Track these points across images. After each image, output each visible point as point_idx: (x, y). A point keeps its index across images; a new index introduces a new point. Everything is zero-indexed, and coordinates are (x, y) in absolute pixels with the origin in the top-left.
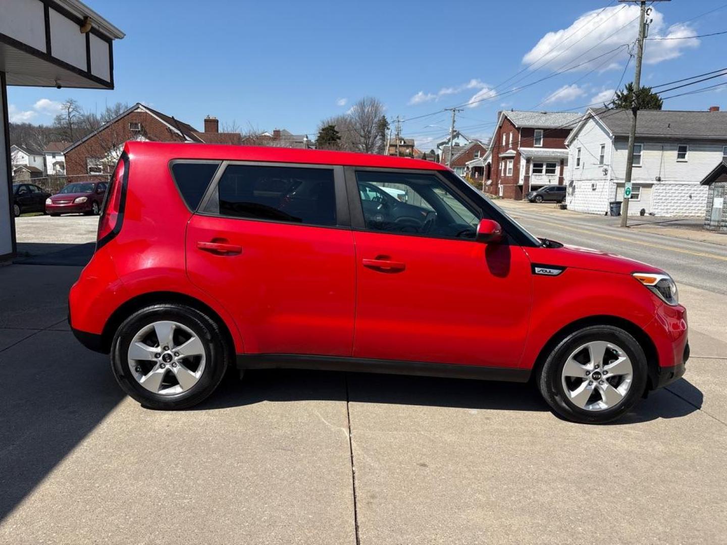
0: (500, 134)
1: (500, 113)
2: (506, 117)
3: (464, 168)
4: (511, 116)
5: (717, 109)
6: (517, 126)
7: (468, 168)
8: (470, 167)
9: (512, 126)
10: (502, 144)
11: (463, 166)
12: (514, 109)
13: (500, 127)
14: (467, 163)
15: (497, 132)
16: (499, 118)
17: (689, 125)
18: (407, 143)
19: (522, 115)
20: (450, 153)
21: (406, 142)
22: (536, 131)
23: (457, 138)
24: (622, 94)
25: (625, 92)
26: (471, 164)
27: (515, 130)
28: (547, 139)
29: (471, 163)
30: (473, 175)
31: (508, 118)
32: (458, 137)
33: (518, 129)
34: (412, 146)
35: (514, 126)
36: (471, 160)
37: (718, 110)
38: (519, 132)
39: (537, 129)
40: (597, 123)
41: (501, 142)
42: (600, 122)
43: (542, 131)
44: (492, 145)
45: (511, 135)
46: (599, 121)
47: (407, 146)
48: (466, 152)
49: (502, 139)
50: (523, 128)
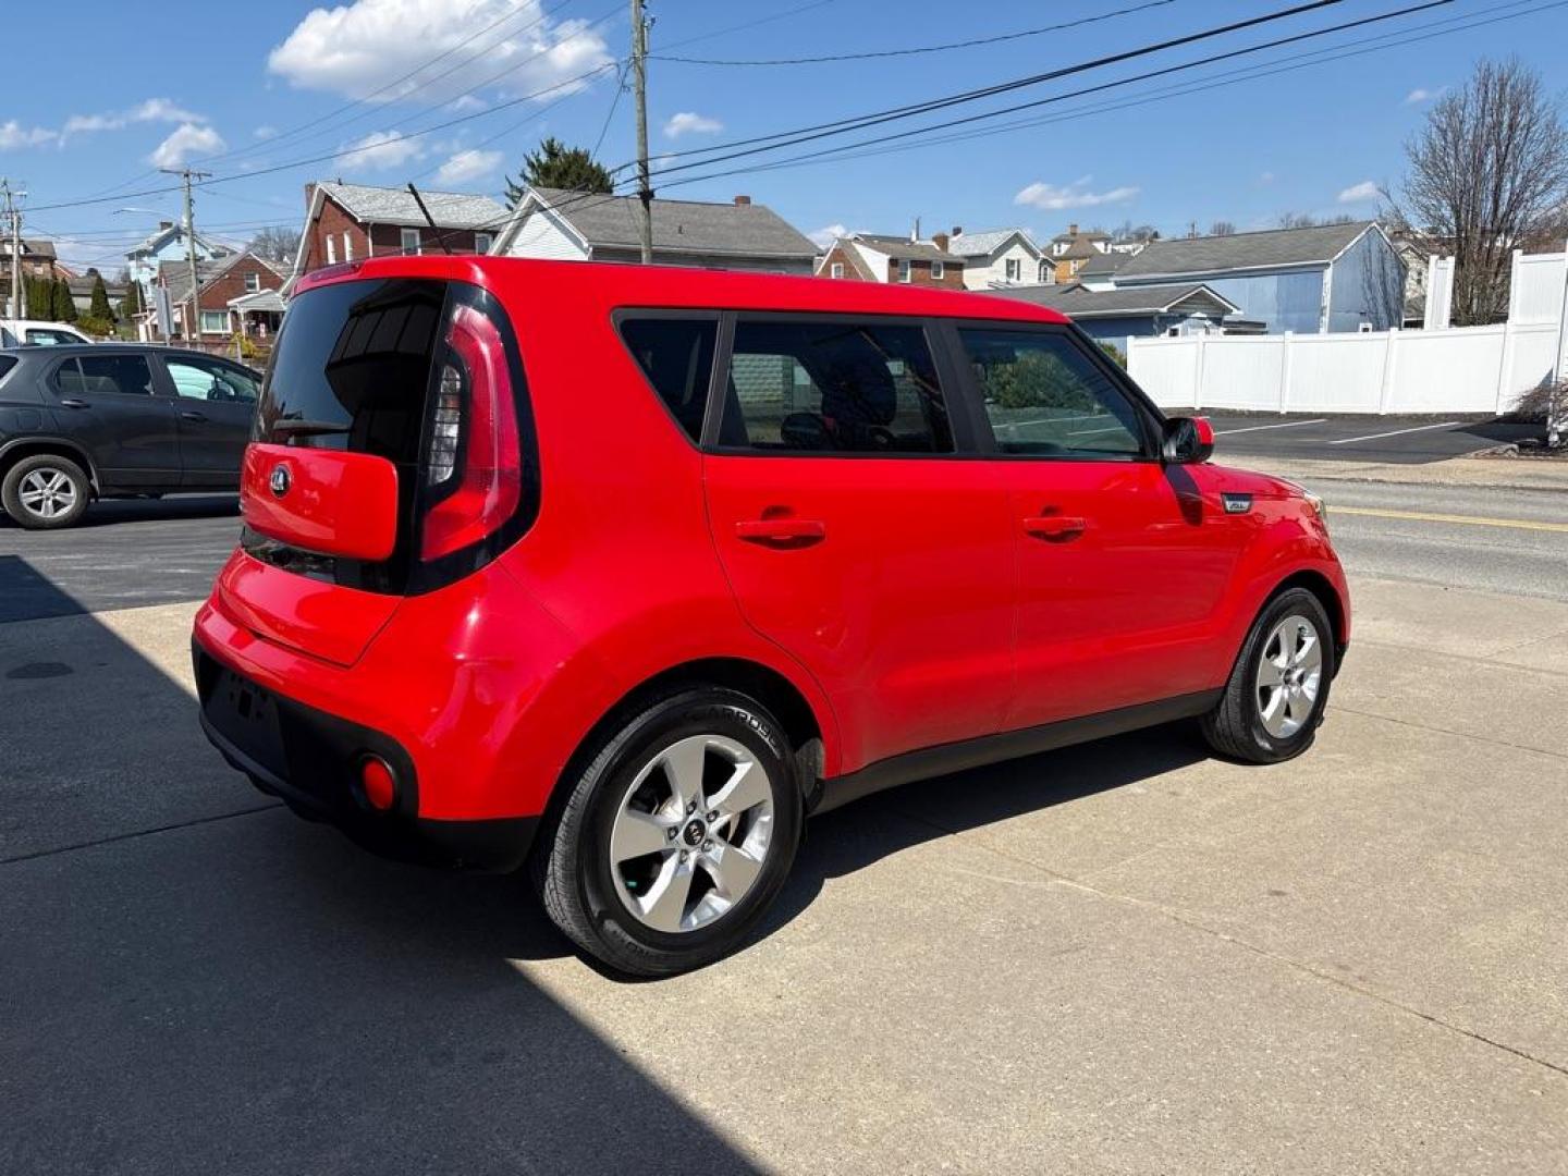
0: (317, 235)
1: (311, 187)
2: (328, 198)
3: (225, 315)
4: (341, 196)
5: (746, 200)
6: (360, 220)
7: (235, 313)
8: (241, 311)
9: (346, 219)
10: (327, 259)
11: (221, 311)
12: (342, 181)
13: (316, 220)
14: (230, 303)
15: (309, 233)
16: (309, 200)
17: (710, 229)
18: (35, 252)
19: (364, 193)
20: (193, 277)
21: (29, 246)
22: (403, 231)
23: (175, 242)
24: (538, 160)
25: (544, 158)
26: (242, 304)
27: (357, 228)
28: (380, 247)
29: (240, 303)
30: (253, 331)
31: (335, 199)
32: (179, 238)
33: (364, 226)
34: (51, 260)
35: (354, 220)
36: (240, 296)
37: (749, 202)
38: (367, 233)
39: (405, 227)
40: (554, 221)
41: (323, 254)
42: (561, 219)
43: (417, 232)
44: (300, 263)
45: (347, 240)
46: (559, 219)
47: (38, 259)
48: (223, 276)
49: (326, 248)
50: (375, 224)
